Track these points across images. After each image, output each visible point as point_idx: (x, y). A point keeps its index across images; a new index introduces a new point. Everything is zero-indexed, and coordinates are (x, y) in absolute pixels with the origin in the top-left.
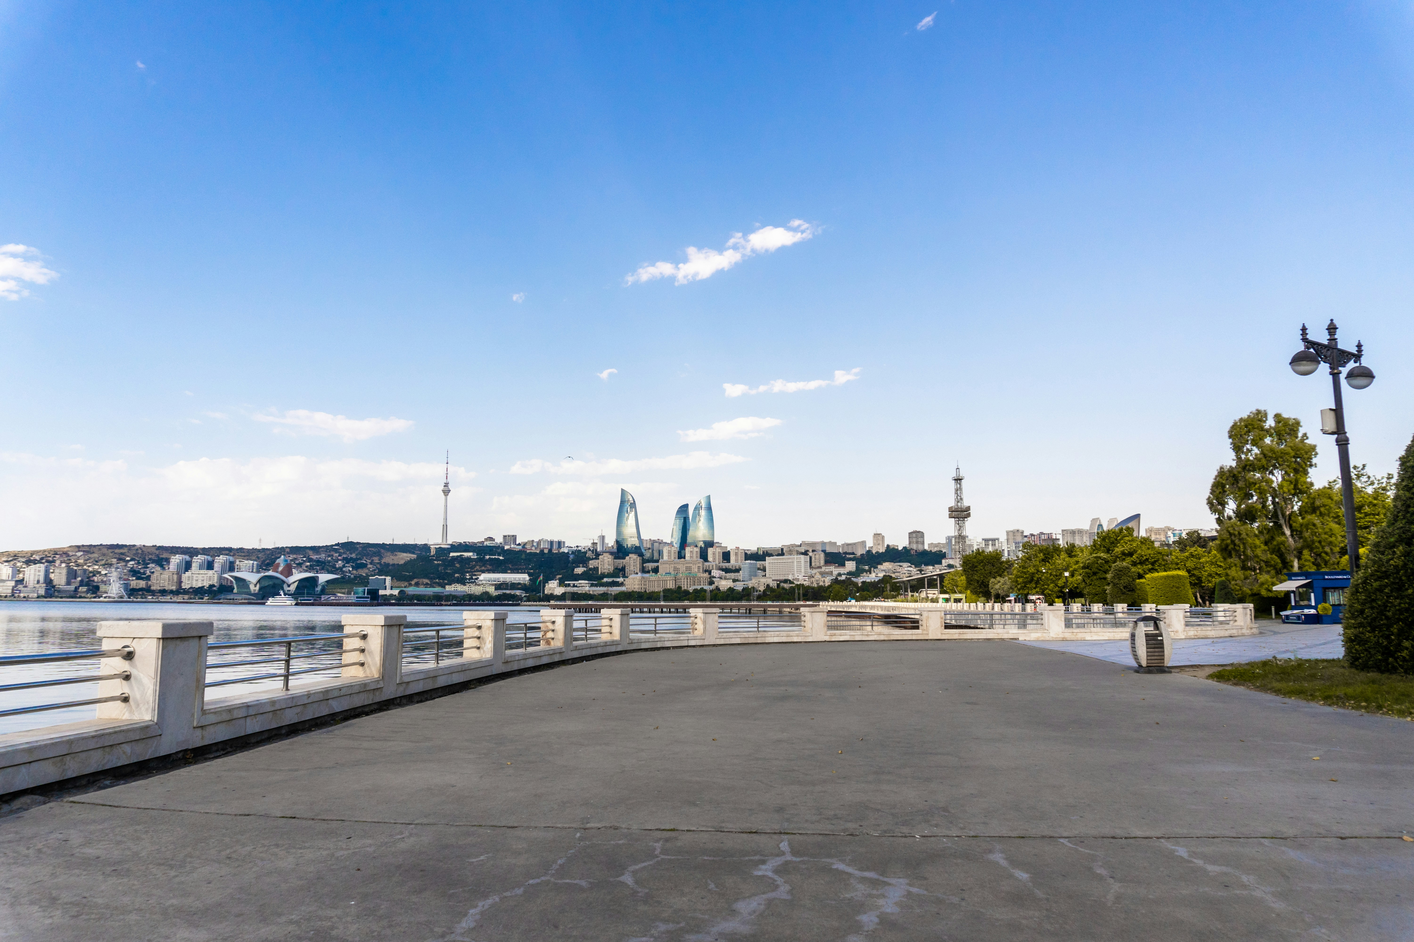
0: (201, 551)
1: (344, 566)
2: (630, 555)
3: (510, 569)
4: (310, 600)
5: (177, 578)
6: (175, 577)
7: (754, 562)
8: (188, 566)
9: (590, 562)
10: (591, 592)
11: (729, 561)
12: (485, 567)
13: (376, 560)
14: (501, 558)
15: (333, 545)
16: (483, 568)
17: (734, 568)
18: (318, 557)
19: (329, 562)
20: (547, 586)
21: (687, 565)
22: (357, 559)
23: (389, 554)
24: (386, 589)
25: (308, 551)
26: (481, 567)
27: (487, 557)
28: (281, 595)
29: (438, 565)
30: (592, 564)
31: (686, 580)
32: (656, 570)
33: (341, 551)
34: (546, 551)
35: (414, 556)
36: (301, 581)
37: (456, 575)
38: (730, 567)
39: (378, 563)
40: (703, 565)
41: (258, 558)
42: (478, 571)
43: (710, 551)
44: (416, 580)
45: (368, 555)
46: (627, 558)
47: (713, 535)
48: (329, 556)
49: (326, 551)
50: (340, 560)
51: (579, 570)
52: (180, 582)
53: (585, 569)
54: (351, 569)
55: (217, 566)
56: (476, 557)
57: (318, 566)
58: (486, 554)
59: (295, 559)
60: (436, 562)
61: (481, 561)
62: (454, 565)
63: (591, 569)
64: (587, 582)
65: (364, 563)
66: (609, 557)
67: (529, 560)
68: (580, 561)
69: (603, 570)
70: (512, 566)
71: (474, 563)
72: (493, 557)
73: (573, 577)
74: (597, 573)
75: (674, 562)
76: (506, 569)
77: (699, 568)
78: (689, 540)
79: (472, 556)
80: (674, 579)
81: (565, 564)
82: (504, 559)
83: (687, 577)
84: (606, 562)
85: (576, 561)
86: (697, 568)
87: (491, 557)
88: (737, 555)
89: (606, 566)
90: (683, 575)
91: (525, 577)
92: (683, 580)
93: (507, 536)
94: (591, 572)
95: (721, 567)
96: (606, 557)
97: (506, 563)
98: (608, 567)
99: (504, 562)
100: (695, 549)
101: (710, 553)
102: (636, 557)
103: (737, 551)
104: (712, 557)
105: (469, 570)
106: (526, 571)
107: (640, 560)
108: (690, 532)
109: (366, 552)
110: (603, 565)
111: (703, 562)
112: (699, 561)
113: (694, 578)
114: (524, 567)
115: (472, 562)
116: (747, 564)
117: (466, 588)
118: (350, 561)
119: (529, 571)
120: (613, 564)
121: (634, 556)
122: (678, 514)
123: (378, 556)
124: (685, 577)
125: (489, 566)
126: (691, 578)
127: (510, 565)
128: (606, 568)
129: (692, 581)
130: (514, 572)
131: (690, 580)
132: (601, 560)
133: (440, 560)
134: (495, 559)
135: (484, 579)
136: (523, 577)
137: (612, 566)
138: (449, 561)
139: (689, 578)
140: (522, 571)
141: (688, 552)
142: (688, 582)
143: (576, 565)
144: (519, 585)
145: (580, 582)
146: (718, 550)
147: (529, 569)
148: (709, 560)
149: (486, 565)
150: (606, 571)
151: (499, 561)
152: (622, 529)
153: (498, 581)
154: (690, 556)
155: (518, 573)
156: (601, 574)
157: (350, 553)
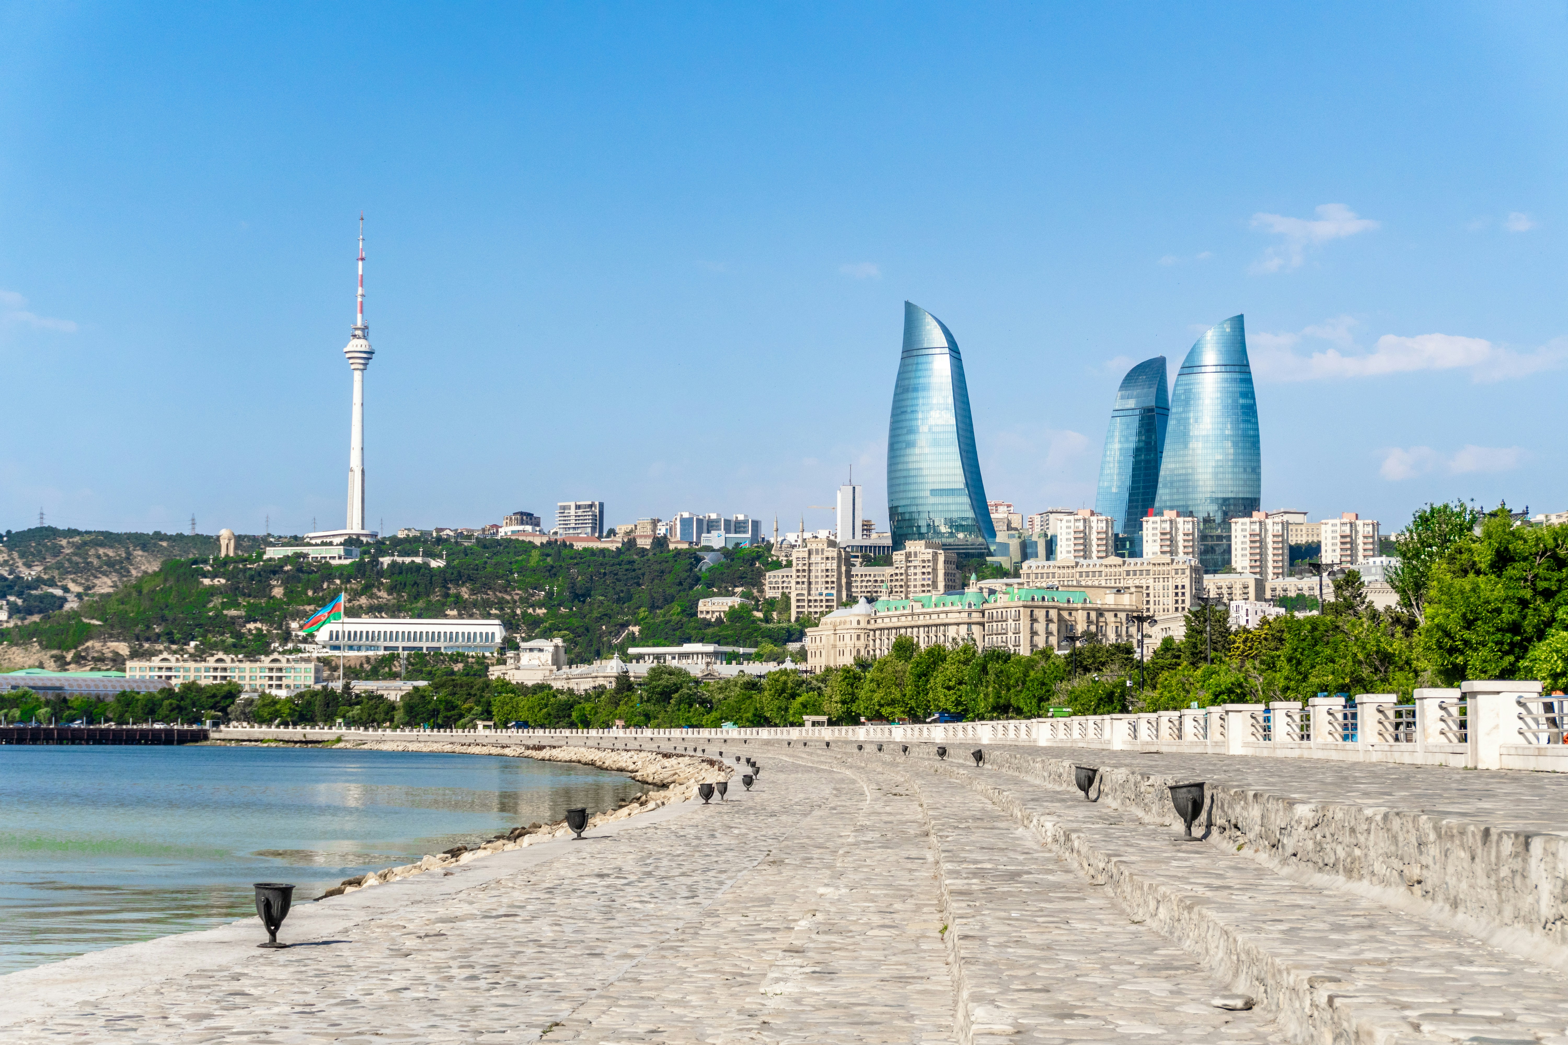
3: (458, 603)
9: (771, 577)
12: (372, 596)
14: (435, 564)
16: (363, 601)
26: (355, 595)
27: (386, 561)
29: (213, 591)
30: (774, 585)
37: (249, 627)
40: (1198, 582)
43: (1241, 530)
44: (90, 645)
45: (85, 570)
46: (898, 556)
51: (714, 606)
53: (735, 601)
56: (348, 562)
58: (383, 550)
60: (207, 581)
62: (265, 590)
63: (771, 603)
64: (710, 648)
65: (53, 596)
66: (830, 555)
67: (552, 572)
68: (738, 574)
69: (806, 604)
70: (473, 592)
71: (338, 582)
72: (408, 560)
73: (678, 633)
74: (785, 616)
75: (1079, 569)
76: (444, 604)
77: (1180, 591)
78: (1163, 493)
79: (340, 558)
80: (976, 617)
81: (680, 584)
82: (448, 565)
83: (1032, 608)
84: (819, 574)
85: (722, 573)
86: (1172, 591)
87: (399, 560)
88: (1348, 546)
89: (819, 589)
90: (1012, 600)
91: (490, 630)
92: (1010, 621)
93: (578, 507)
94: (760, 615)
95: (1279, 592)
96: (820, 556)
97: (451, 581)
98: (825, 592)
99: (445, 578)
100: (1180, 520)
101: (1240, 539)
102: (931, 551)
103: (1347, 530)
104: (1247, 552)
105: (308, 608)
106: (518, 611)
107: (946, 562)
108: (1164, 460)
109: (80, 560)
110: (806, 586)
111: (1195, 570)
112: (1180, 566)
113: (1070, 611)
114: (517, 598)
115: (330, 578)
116: (1373, 570)
117: (207, 670)
118: (11, 587)
119: (530, 610)
120: (844, 581)
121: (923, 550)
122: (1127, 393)
123: (116, 571)
124: (1021, 603)
125: (383, 594)
126: (1053, 614)
127: (464, 589)
128: (818, 598)
129: (1054, 627)
130: (471, 616)
131: (1049, 620)
132: (800, 568)
133: (223, 575)
134: (417, 568)
135: (331, 638)
136: (484, 629)
137: (839, 592)
138: (252, 578)
139: (1040, 614)
140: (502, 609)
141: (1150, 532)
142: (1034, 633)
143: (719, 588)
144: (456, 662)
145: (687, 648)
146: (1273, 527)
147: (533, 606)
148: (1234, 565)
149: (375, 590)
150: (818, 610)
151: (423, 575)
152: (908, 451)
153: (386, 648)
154: (1157, 549)
155: (489, 616)
156: (797, 619)
157: (25, 564)
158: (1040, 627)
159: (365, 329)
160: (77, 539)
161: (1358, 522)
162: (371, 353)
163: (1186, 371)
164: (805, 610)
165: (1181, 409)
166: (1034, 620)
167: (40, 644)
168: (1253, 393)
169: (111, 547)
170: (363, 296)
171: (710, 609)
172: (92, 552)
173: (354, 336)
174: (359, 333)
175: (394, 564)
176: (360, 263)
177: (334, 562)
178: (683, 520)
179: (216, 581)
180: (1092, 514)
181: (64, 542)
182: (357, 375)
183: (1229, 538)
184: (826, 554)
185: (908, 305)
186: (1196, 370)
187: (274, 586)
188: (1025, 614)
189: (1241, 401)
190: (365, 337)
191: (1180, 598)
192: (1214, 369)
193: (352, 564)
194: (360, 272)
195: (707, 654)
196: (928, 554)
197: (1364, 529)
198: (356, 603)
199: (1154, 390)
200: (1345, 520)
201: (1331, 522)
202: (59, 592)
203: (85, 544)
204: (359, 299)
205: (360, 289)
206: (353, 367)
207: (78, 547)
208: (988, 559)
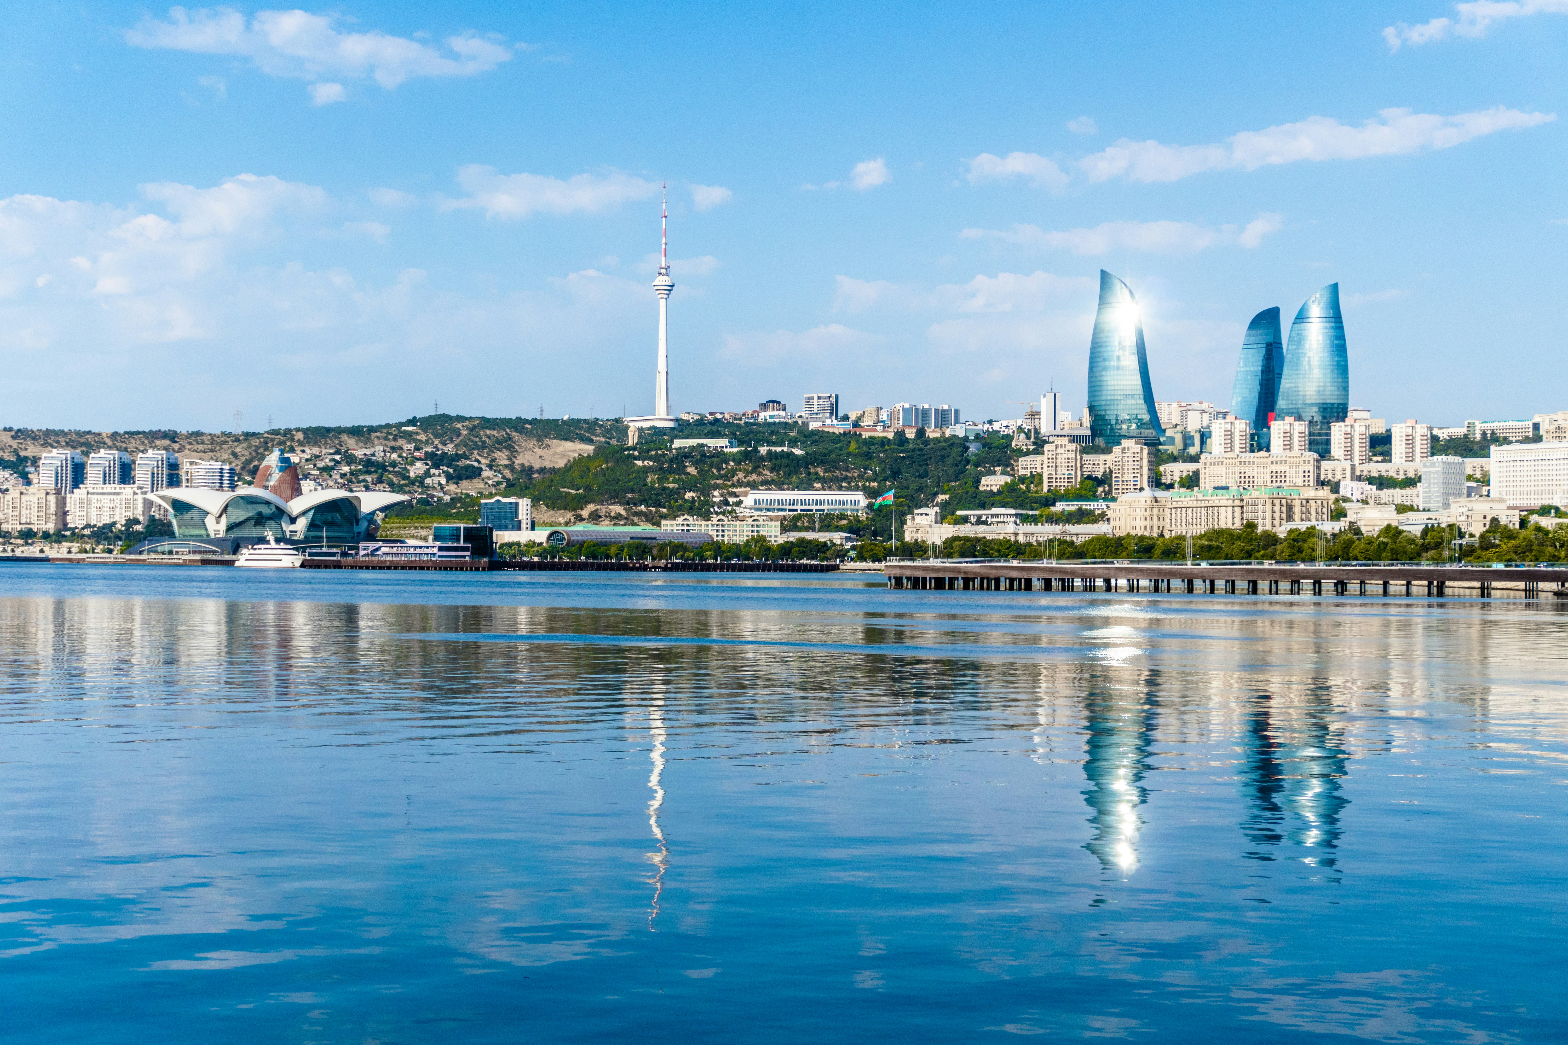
0: (108, 441)
1: (427, 474)
2: (1125, 443)
3: (819, 479)
4: (333, 555)
5: (57, 503)
6: (52, 499)
7: (1458, 459)
8: (78, 474)
9: (1022, 460)
10: (1021, 539)
11: (1387, 456)
12: (759, 474)
13: (502, 458)
14: (797, 452)
15: (402, 424)
16: (754, 477)
17: (1401, 477)
18: (368, 452)
19: (394, 464)
20: (909, 523)
21: (1274, 468)
22: (457, 457)
23: (532, 443)
24: (519, 529)
25: (344, 437)
26: (748, 473)
27: (764, 450)
28: (268, 543)
29: (646, 470)
30: (1025, 466)
31: (1269, 507)
32: (1191, 482)
33: (422, 437)
34: (911, 434)
35: (588, 449)
36: (322, 509)
37: (689, 495)
38: (1392, 473)
39: (506, 466)
40: (1318, 467)
41: (235, 455)
42: (740, 484)
43: (1337, 430)
44: (591, 507)
45: (483, 447)
46: (1117, 449)
47: (1345, 389)
48: (394, 449)
49: (386, 439)
50: (420, 459)
51: (993, 482)
52: (62, 514)
53: (1008, 479)
54: (443, 481)
55: (141, 474)
56: (735, 450)
57: (368, 473)
58: (759, 442)
59: (317, 457)
60: (639, 463)
61: (750, 457)
62: (682, 470)
63: (1022, 480)
64: (1013, 511)
65: (473, 467)
66: (1070, 448)
67: (868, 456)
68: (996, 459)
69: (1054, 480)
70: (826, 471)
71: (732, 464)
72: (779, 449)
73: (976, 499)
74: (1039, 488)
75: (1239, 460)
76: (810, 479)
77: (1306, 474)
78: (1281, 403)
79: (726, 447)
80: (1237, 503)
81: (957, 465)
82: (807, 453)
83: (1273, 499)
84: (1063, 461)
85: (985, 458)
86: (1301, 474)
87: (773, 449)
88: (1410, 442)
89: (1063, 470)
90: (1261, 494)
91: (856, 498)
92: (1260, 506)
93: (819, 398)
94: (1023, 487)
95: (1365, 473)
96: (1063, 449)
97: (810, 464)
98: (1067, 473)
99: (806, 462)
100: (1297, 423)
101: (1337, 436)
102: (1139, 446)
103: (1410, 431)
104: (1343, 445)
105: (720, 481)
106: (860, 484)
107: (1149, 454)
108: (1283, 381)
109: (477, 440)
110: (1054, 468)
111: (1318, 461)
112: (1307, 458)
113: (1292, 500)
114: (856, 475)
115: (726, 462)
116: (1437, 464)
117: (713, 526)
118: (442, 460)
119: (867, 484)
120: (1079, 465)
121: (1133, 445)
122: (1254, 332)
123: (506, 448)
124: (1267, 496)
125: (766, 472)
126: (1284, 502)
127: (819, 469)
128: (1062, 476)
129: (1284, 509)
130: (830, 488)
131: (1281, 505)
132: (1050, 456)
133: (650, 459)
134: (783, 455)
135: (755, 504)
136: (853, 498)
137: (1076, 472)
138: (671, 461)
139: (1277, 502)
140: (849, 483)
141: (1276, 431)
142: (1273, 512)
143: (985, 467)
144: (841, 519)
145: (995, 511)
146: (1359, 429)
147: (867, 481)
148: (1333, 453)
149: (760, 470)
150: (1062, 484)
151: (792, 460)
152: (1104, 373)
153: (790, 510)
154: (1281, 443)
155: (840, 488)
156: (1049, 491)
157: (440, 442)
158: (1277, 509)
159: (668, 268)
160: (467, 423)
161: (1417, 426)
162: (672, 286)
163: (1298, 321)
164: (1054, 484)
165: (1294, 347)
166: (1273, 505)
167: (548, 507)
168: (1344, 336)
169: (494, 429)
170: (666, 244)
171: (989, 483)
172: (482, 433)
173: (660, 274)
174: (663, 271)
175: (769, 452)
176: (664, 219)
177: (727, 450)
178: (904, 409)
179: (646, 463)
180: (1236, 418)
181: (459, 426)
182: (663, 302)
183: (1329, 434)
184: (1067, 448)
185: (1102, 271)
186: (1305, 320)
187: (686, 467)
188: (1269, 502)
189: (1336, 342)
190: (667, 274)
191: (1306, 479)
192: (1318, 320)
193: (740, 452)
194: (664, 227)
195: (1011, 515)
196: (1137, 448)
197: (1421, 430)
198: (751, 479)
199: (1272, 330)
200: (1408, 424)
201: (1399, 425)
202: (476, 464)
203: (474, 427)
204: (664, 246)
205: (664, 239)
206: (659, 296)
207: (472, 429)
208: (1161, 447)
